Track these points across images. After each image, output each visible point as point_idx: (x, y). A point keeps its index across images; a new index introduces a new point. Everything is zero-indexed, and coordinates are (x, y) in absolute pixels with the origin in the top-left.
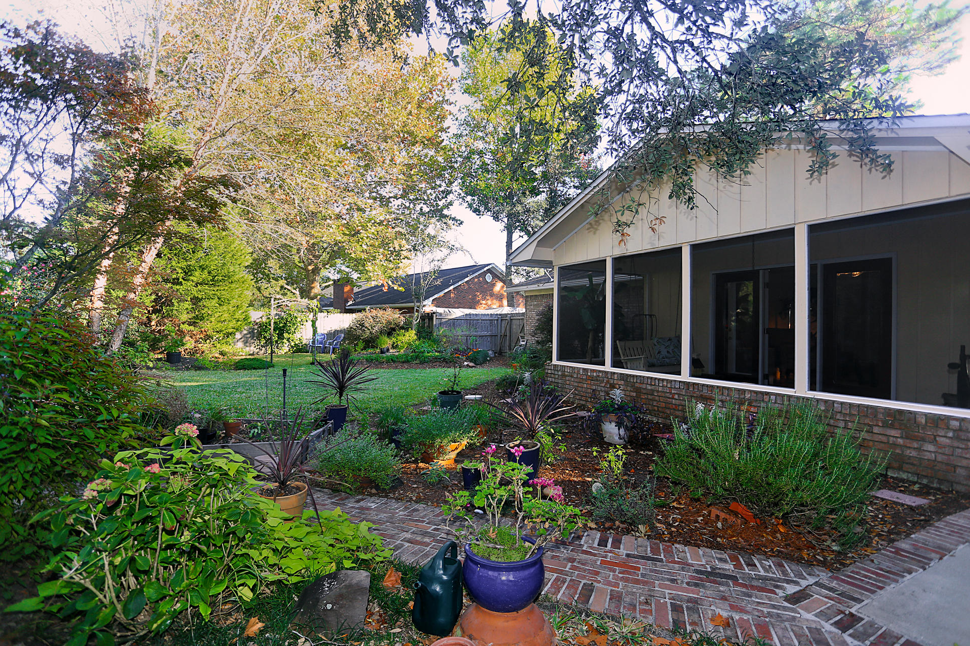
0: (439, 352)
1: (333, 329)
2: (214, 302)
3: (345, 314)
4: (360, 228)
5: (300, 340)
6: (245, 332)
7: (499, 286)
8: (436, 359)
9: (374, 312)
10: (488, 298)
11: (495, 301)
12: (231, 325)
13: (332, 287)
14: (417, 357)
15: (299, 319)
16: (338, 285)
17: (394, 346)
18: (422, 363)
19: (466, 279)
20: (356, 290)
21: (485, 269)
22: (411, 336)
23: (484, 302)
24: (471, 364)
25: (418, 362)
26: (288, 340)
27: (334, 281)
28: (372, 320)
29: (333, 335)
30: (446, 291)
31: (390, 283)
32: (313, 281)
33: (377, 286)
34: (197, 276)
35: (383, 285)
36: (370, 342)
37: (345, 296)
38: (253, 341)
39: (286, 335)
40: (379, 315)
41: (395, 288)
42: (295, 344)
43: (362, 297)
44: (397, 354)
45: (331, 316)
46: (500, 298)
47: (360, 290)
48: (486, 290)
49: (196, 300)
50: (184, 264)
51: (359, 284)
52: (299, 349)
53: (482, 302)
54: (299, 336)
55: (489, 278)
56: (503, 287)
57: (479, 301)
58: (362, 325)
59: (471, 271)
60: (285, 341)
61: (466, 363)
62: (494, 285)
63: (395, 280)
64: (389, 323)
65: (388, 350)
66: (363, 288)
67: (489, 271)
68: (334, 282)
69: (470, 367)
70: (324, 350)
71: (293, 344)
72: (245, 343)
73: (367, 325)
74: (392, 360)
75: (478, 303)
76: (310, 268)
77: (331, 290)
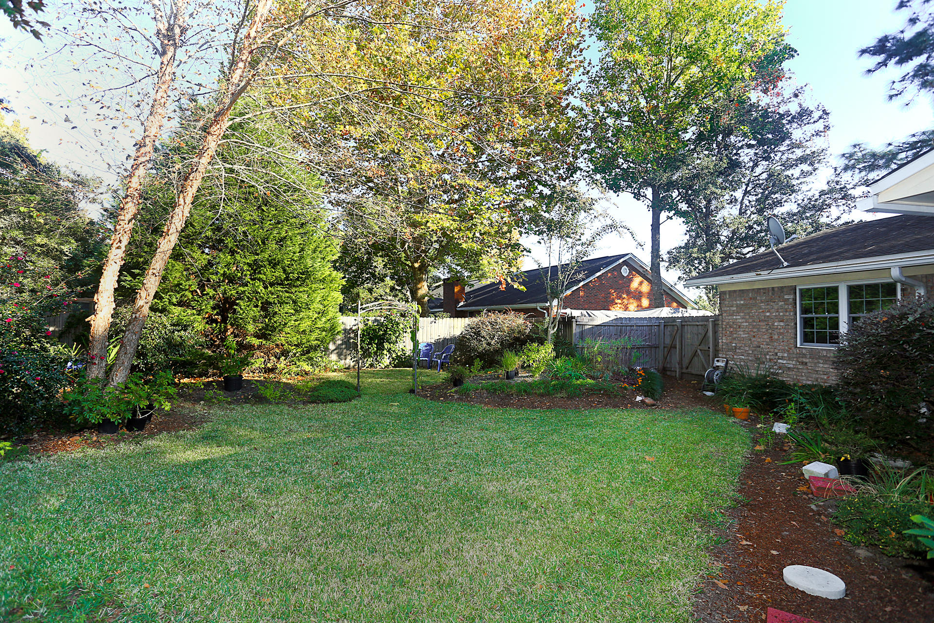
0: (592, 378)
1: (442, 337)
2: (288, 308)
3: (456, 319)
4: (473, 212)
5: (403, 350)
6: (339, 342)
7: (636, 282)
8: (591, 391)
9: (493, 317)
10: (624, 296)
11: (631, 301)
12: (314, 335)
13: (442, 288)
14: (562, 388)
15: (402, 326)
16: (448, 284)
17: (524, 367)
18: (570, 397)
19: (598, 274)
20: (467, 289)
21: (621, 261)
22: (547, 351)
23: (619, 301)
24: (648, 401)
25: (564, 395)
26: (389, 351)
27: (444, 280)
28: (489, 327)
29: (442, 344)
30: (575, 288)
31: (509, 280)
32: (420, 280)
33: (493, 284)
34: (269, 274)
35: (500, 282)
36: (491, 359)
37: (456, 297)
38: (348, 352)
39: (386, 345)
40: (499, 320)
41: (515, 286)
42: (397, 356)
43: (475, 297)
44: (529, 380)
45: (440, 321)
46: (638, 296)
47: (472, 289)
48: (622, 286)
49: (266, 306)
50: (251, 259)
51: (472, 283)
52: (402, 362)
53: (617, 301)
54: (401, 346)
55: (625, 271)
56: (641, 283)
57: (613, 300)
58: (478, 334)
59: (604, 264)
60: (385, 352)
61: (639, 398)
62: (631, 280)
63: (515, 277)
64: (512, 330)
65: (517, 374)
66: (476, 287)
67: (625, 263)
68: (444, 282)
69: (648, 405)
70: (430, 365)
71: (394, 355)
72: (339, 355)
73: (484, 333)
74: (525, 391)
75: (613, 303)
76: (416, 265)
77: (441, 291)
